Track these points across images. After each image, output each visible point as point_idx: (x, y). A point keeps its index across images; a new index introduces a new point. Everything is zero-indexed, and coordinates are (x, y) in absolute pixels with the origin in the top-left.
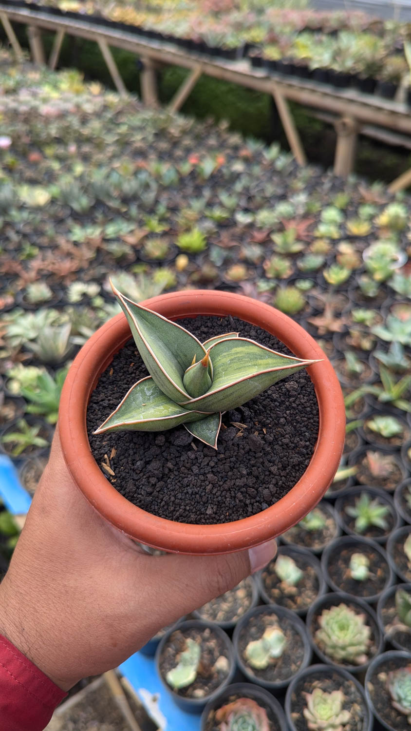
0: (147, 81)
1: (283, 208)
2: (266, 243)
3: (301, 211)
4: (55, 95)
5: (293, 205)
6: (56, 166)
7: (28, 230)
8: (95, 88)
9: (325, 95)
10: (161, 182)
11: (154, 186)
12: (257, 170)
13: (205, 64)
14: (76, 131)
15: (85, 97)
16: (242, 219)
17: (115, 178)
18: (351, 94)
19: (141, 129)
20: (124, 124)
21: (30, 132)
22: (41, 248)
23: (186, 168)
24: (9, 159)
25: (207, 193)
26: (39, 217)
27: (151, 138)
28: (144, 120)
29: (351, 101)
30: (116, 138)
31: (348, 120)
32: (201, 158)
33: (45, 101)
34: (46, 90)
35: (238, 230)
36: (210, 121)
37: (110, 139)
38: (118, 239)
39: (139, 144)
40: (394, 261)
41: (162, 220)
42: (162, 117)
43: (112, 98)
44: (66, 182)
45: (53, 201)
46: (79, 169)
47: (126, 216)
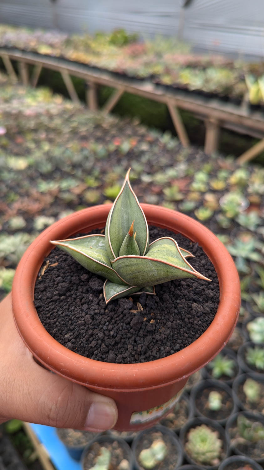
0: (91, 96)
1: (171, 173)
2: (160, 194)
3: (182, 175)
4: (34, 104)
5: (177, 171)
6: (32, 146)
7: (13, 184)
8: (59, 100)
9: (199, 105)
10: (96, 157)
11: (92, 159)
12: (156, 149)
13: (126, 86)
14: (46, 126)
15: (53, 105)
16: (146, 179)
17: (68, 153)
18: (214, 104)
19: (86, 124)
20: (75, 121)
21: (18, 126)
22: (21, 195)
23: (112, 147)
24: (4, 141)
25: (124, 163)
26: (20, 177)
27: (91, 130)
28: (88, 119)
29: (215, 109)
30: (70, 130)
31: (212, 120)
32: (122, 142)
33: (29, 106)
34: (29, 100)
35: (143, 186)
36: (128, 120)
37: (66, 130)
38: (68, 191)
39: (84, 134)
40: (239, 205)
41: (97, 179)
42: (98, 117)
43: (69, 106)
44: (38, 155)
45: (30, 167)
46: (46, 147)
47: (74, 176)
